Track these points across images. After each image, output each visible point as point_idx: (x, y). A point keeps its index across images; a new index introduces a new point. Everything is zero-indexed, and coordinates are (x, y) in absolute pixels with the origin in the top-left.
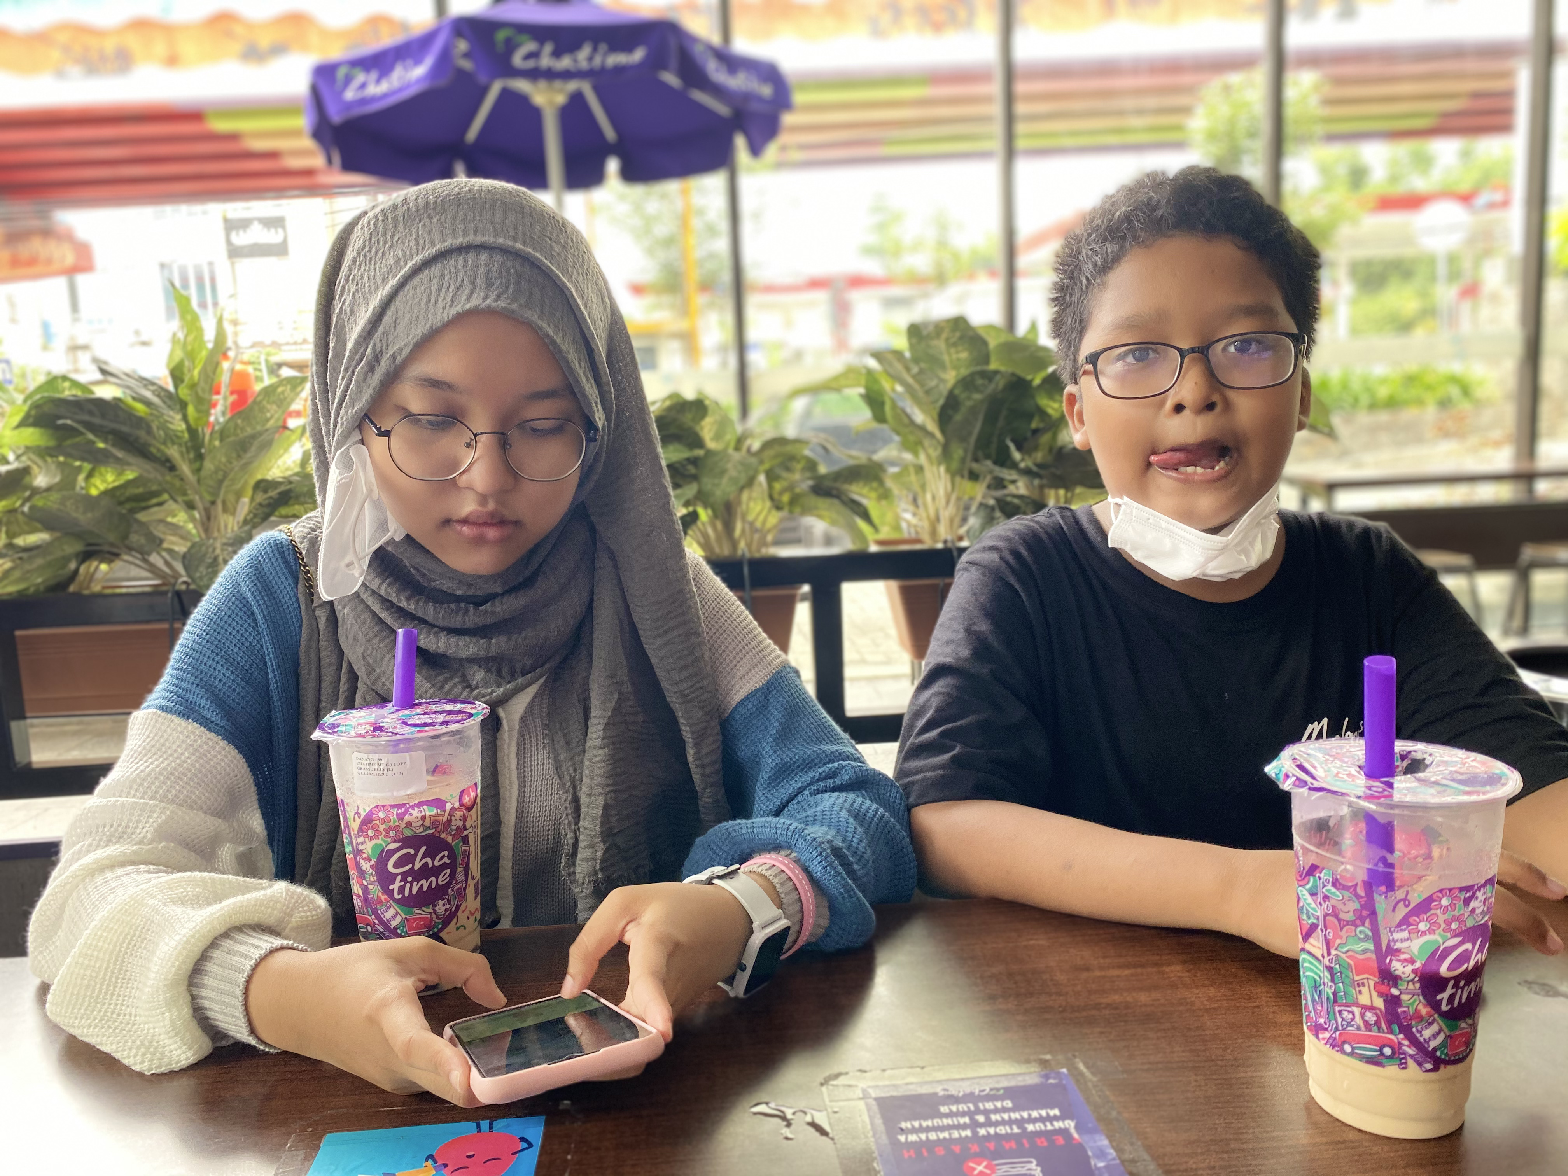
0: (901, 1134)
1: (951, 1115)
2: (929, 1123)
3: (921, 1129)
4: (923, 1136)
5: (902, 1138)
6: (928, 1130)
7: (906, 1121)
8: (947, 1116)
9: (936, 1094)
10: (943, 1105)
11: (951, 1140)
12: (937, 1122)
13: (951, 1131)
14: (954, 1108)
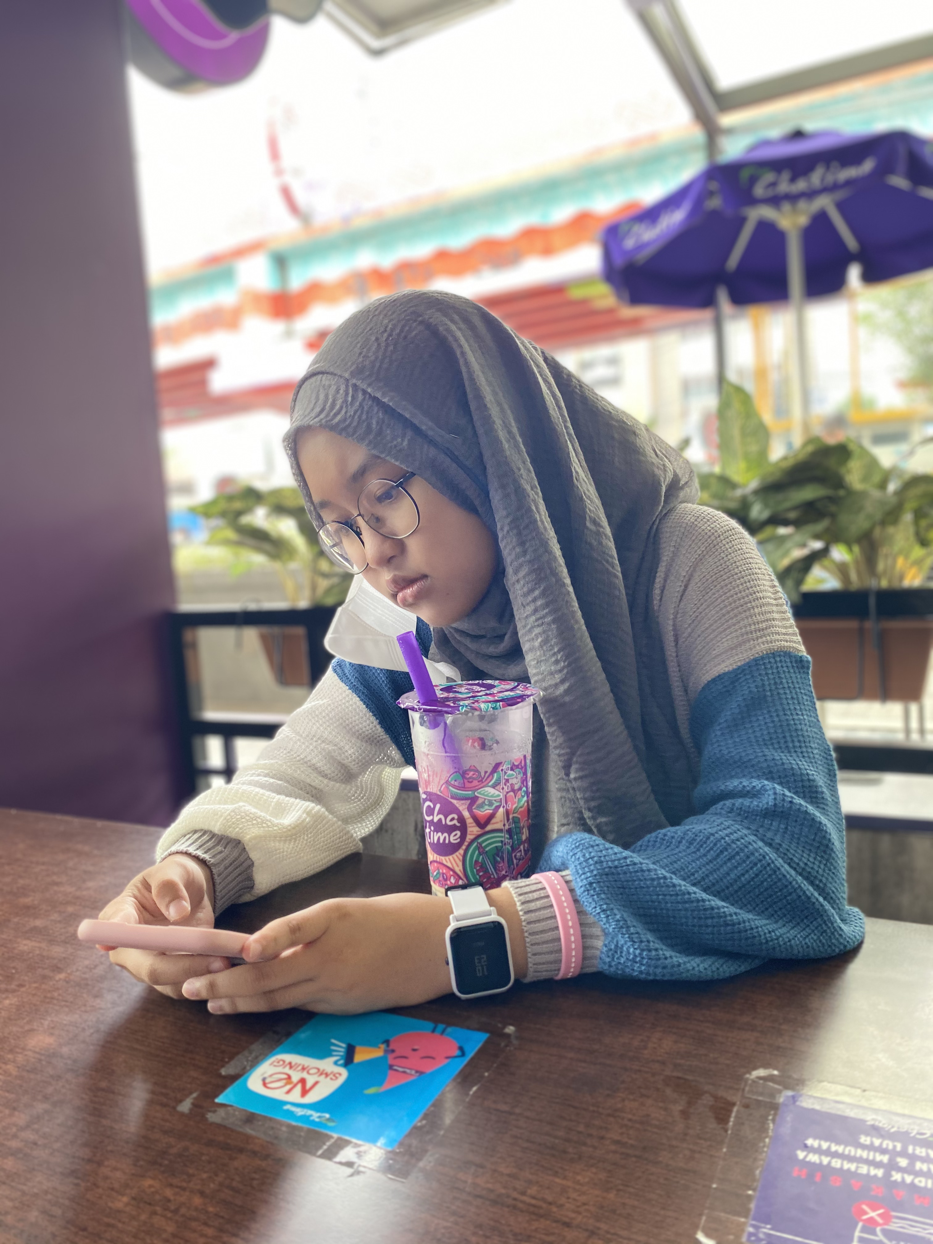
0: (803, 1151)
1: (870, 1147)
2: (840, 1149)
3: (828, 1153)
4: (825, 1160)
5: (801, 1155)
6: (835, 1155)
7: (815, 1138)
8: (864, 1147)
9: (863, 1121)
10: (867, 1134)
11: (855, 1174)
12: (850, 1150)
13: (860, 1165)
14: (877, 1142)
